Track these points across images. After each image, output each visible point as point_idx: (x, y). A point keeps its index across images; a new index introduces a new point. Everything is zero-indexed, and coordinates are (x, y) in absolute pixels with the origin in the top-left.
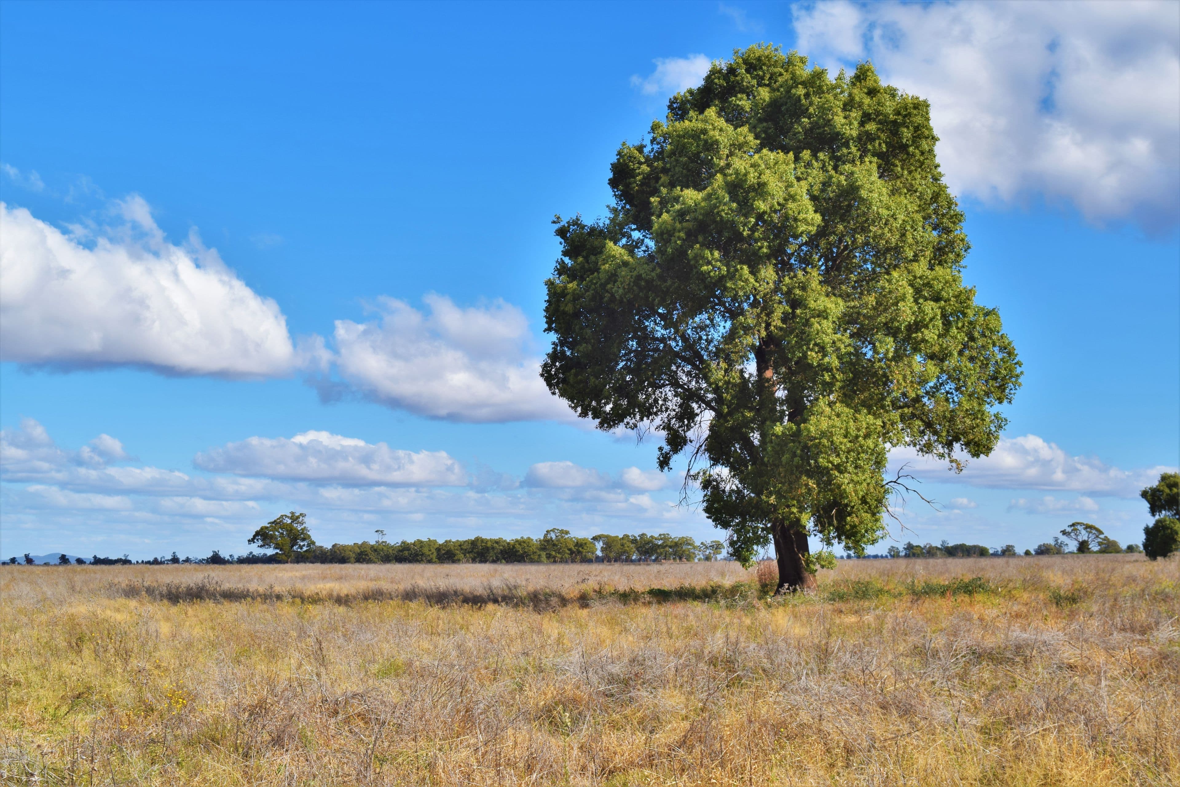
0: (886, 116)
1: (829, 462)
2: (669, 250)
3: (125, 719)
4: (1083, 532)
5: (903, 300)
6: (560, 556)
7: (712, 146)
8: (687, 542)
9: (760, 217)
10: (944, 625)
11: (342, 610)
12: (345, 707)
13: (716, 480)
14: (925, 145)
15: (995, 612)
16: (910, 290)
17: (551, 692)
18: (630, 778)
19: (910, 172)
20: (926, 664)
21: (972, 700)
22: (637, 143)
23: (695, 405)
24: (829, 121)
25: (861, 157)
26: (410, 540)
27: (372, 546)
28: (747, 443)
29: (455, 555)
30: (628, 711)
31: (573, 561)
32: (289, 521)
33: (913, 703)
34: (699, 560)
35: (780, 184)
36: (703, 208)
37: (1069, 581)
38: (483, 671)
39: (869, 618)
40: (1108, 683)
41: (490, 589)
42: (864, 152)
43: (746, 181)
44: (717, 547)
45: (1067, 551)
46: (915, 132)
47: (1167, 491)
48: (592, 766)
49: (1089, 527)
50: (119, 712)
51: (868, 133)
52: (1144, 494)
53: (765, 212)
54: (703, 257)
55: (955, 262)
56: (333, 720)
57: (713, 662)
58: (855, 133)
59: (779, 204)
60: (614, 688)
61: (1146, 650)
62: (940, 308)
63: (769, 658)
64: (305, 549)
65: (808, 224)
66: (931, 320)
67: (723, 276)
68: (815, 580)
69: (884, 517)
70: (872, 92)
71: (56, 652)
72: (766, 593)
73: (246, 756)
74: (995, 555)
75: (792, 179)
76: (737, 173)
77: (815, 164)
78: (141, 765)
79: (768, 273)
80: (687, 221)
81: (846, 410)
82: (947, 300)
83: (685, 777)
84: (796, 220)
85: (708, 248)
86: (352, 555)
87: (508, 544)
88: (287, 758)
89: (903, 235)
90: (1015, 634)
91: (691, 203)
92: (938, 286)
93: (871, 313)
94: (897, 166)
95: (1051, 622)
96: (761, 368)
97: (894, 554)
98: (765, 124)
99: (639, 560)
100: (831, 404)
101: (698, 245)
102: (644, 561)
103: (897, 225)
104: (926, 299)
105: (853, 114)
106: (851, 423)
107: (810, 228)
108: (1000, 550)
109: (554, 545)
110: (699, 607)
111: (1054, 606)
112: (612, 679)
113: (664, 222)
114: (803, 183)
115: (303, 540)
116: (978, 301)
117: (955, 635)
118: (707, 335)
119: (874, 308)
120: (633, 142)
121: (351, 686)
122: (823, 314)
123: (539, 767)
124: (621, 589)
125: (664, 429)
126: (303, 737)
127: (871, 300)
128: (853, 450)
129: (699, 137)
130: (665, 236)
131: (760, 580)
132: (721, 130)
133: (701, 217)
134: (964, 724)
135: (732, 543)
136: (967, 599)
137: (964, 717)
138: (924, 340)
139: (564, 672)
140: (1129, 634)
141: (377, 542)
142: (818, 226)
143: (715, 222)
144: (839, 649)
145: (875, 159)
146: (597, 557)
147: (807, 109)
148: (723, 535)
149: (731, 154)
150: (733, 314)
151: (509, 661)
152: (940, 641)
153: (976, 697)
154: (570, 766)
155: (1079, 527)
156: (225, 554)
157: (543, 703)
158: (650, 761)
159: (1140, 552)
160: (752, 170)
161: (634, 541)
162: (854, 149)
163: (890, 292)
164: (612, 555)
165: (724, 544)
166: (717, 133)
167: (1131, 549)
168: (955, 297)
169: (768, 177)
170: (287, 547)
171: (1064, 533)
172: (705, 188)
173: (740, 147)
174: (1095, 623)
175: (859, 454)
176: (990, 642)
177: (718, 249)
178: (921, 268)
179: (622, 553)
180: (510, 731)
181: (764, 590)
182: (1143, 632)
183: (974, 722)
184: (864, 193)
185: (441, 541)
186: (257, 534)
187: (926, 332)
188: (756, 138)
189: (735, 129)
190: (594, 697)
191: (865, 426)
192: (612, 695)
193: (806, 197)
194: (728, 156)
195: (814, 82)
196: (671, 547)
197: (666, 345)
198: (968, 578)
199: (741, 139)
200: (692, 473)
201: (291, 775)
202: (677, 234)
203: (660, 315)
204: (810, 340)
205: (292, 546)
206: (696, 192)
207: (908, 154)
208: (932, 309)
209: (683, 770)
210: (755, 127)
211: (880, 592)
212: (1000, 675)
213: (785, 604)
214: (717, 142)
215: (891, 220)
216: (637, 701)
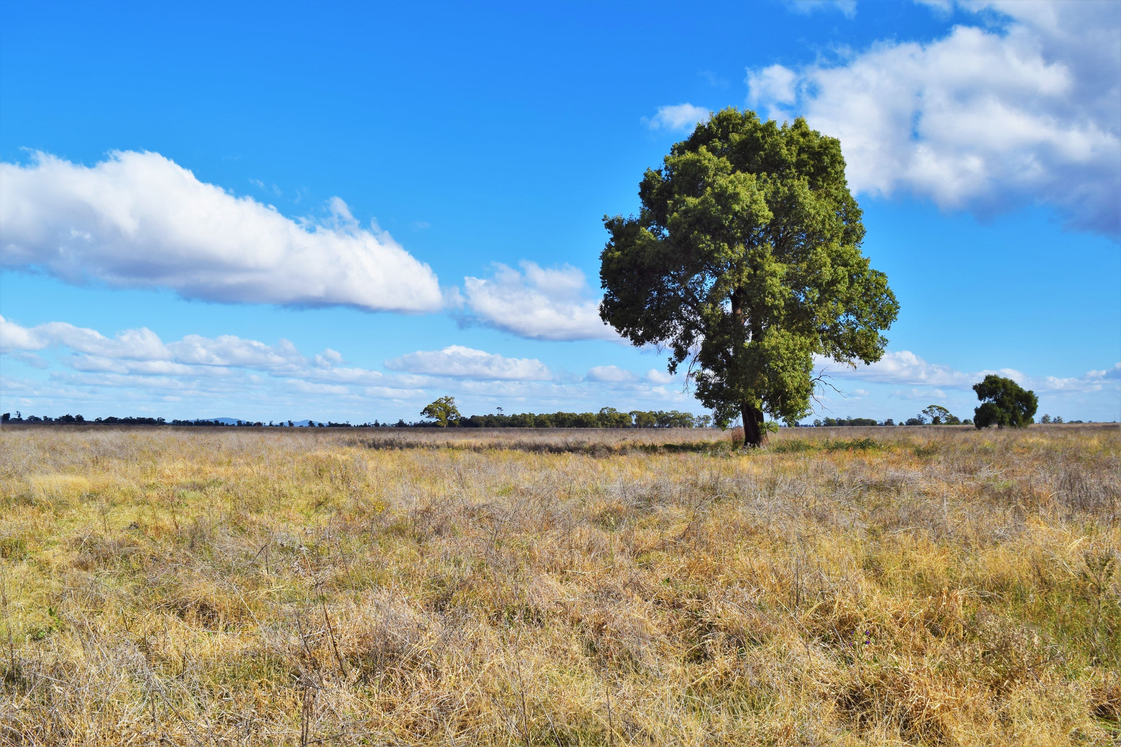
0: (813, 148)
1: (776, 365)
2: (678, 235)
3: (348, 517)
4: (936, 411)
5: (825, 266)
6: (609, 424)
7: (704, 170)
8: (689, 416)
9: (735, 214)
10: (847, 468)
11: (476, 455)
12: (478, 512)
13: (706, 377)
14: (838, 168)
15: (879, 460)
16: (829, 260)
17: (603, 505)
18: (651, 557)
19: (828, 184)
20: (835, 491)
21: (863, 513)
22: (657, 169)
23: (693, 331)
24: (778, 152)
25: (799, 176)
26: (518, 413)
27: (495, 417)
28: (726, 355)
29: (545, 423)
30: (651, 517)
31: (618, 427)
32: (445, 402)
33: (826, 514)
34: (696, 427)
35: (748, 194)
36: (699, 209)
37: (926, 442)
38: (562, 493)
39: (800, 463)
40: (948, 503)
41: (566, 443)
42: (801, 173)
43: (726, 192)
44: (707, 419)
45: (926, 423)
46: (832, 159)
47: (989, 386)
48: (627, 550)
49: (940, 409)
50: (346, 514)
51: (802, 160)
52: (975, 388)
53: (738, 211)
54: (700, 239)
55: (857, 241)
56: (471, 520)
57: (703, 488)
58: (794, 160)
59: (747, 206)
60: (641, 504)
61: (973, 484)
62: (847, 271)
63: (737, 485)
64: (454, 418)
65: (764, 218)
66: (842, 278)
67: (712, 250)
68: (768, 440)
69: (811, 400)
70: (804, 135)
71: (307, 478)
72: (737, 447)
73: (419, 541)
74: (881, 425)
75: (755, 190)
76: (721, 186)
77: (770, 181)
78: (358, 544)
79: (740, 249)
80: (690, 217)
81: (788, 333)
82: (852, 266)
83: (684, 557)
84: (757, 216)
85: (703, 233)
86: (483, 422)
87: (578, 416)
88: (444, 542)
89: (824, 224)
90: (891, 473)
91: (691, 206)
92: (846, 257)
93: (804, 274)
94: (819, 181)
95: (914, 466)
96: (734, 307)
97: (817, 424)
98: (737, 155)
99: (659, 427)
100: (777, 329)
101: (696, 232)
102: (661, 427)
103: (819, 219)
104: (839, 265)
105: (793, 148)
106: (791, 341)
107: (766, 221)
108: (884, 422)
109: (607, 417)
110: (694, 456)
111: (917, 457)
112: (641, 498)
113: (675, 218)
114: (762, 192)
115: (454, 413)
116: (871, 266)
117: (854, 474)
118: (701, 288)
119: (805, 271)
120: (654, 168)
121: (481, 501)
122: (773, 274)
123: (596, 548)
124: (647, 444)
125: (673, 347)
126: (453, 529)
127: (804, 265)
128: (791, 358)
129: (696, 164)
130: (675, 227)
131: (733, 438)
132: (709, 160)
133: (698, 216)
134: (857, 527)
135: (716, 417)
136: (862, 451)
137: (857, 523)
138: (837, 291)
139: (611, 494)
140: (962, 474)
141: (498, 415)
142: (772, 219)
143: (707, 218)
144: (782, 482)
145: (807, 178)
146: (633, 425)
147: (764, 146)
148: (710, 412)
149: (715, 175)
150: (716, 274)
151: (577, 488)
152: (844, 478)
153: (866, 511)
154: (615, 549)
155: (934, 409)
156: (406, 422)
157: (598, 512)
158: (663, 547)
159: (972, 424)
160: (730, 185)
161: (655, 415)
162: (794, 170)
163: (816, 261)
164: (642, 423)
165: (711, 417)
166: (706, 162)
167: (966, 422)
168: (857, 264)
169: (740, 189)
170: (443, 418)
171: (924, 412)
172: (700, 196)
173: (722, 170)
174: (941, 466)
175: (795, 360)
176: (876, 478)
177: (709, 234)
178: (835, 245)
179: (648, 423)
180: (578, 528)
181: (735, 445)
182: (971, 472)
183: (864, 526)
184: (801, 200)
185: (537, 415)
186: (426, 409)
187: (839, 286)
188: (731, 163)
189: (719, 159)
190: (630, 508)
191: (799, 343)
192: (641, 508)
193: (763, 201)
194: (714, 175)
195: (768, 129)
196: (678, 419)
197: (675, 294)
198: (863, 439)
199: (722, 165)
200: (691, 372)
201: (446, 552)
202: (683, 226)
203: (671, 275)
204: (766, 290)
205: (447, 417)
206: (695, 199)
207: (827, 173)
208: (843, 272)
209: (684, 553)
210: (731, 157)
211: (808, 447)
212: (882, 498)
213: (749, 454)
214: (707, 167)
215: (817, 216)
216: (656, 511)
